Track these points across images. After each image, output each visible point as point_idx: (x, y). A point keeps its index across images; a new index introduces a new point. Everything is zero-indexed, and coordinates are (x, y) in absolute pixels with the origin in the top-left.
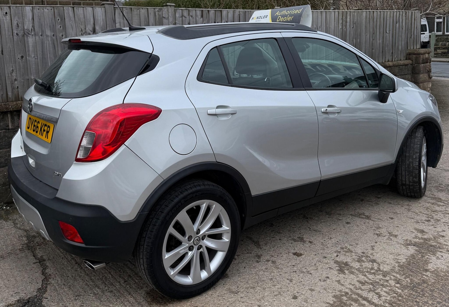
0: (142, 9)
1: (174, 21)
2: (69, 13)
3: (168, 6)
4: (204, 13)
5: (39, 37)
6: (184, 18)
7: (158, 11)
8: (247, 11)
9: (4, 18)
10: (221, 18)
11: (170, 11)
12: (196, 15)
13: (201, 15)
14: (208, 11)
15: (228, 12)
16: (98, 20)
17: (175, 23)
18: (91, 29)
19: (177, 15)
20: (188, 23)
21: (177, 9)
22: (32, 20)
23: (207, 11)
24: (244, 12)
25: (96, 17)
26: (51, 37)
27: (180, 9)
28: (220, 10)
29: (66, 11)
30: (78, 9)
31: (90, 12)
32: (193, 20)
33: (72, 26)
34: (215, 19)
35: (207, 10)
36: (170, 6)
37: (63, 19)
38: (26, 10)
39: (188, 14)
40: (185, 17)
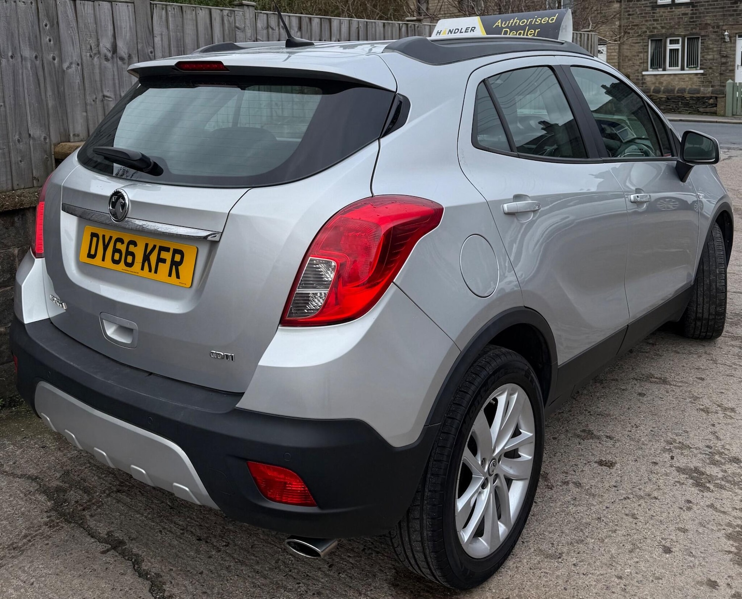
0: (201, 9)
1: (254, 35)
2: (66, 12)
3: (245, 7)
4: (304, 23)
5: (8, 61)
6: (270, 30)
7: (227, 15)
8: (370, 22)
11: (247, 15)
12: (290, 26)
13: (298, 25)
15: (340, 23)
16: (121, 28)
18: (109, 46)
19: (259, 25)
21: (258, 13)
24: (365, 23)
25: (118, 23)
26: (32, 61)
27: (264, 14)
28: (328, 19)
30: (83, 5)
31: (106, 11)
33: (72, 38)
34: (321, 35)
35: (308, 18)
36: (248, 6)
37: (55, 22)
39: (277, 24)
40: (272, 29)
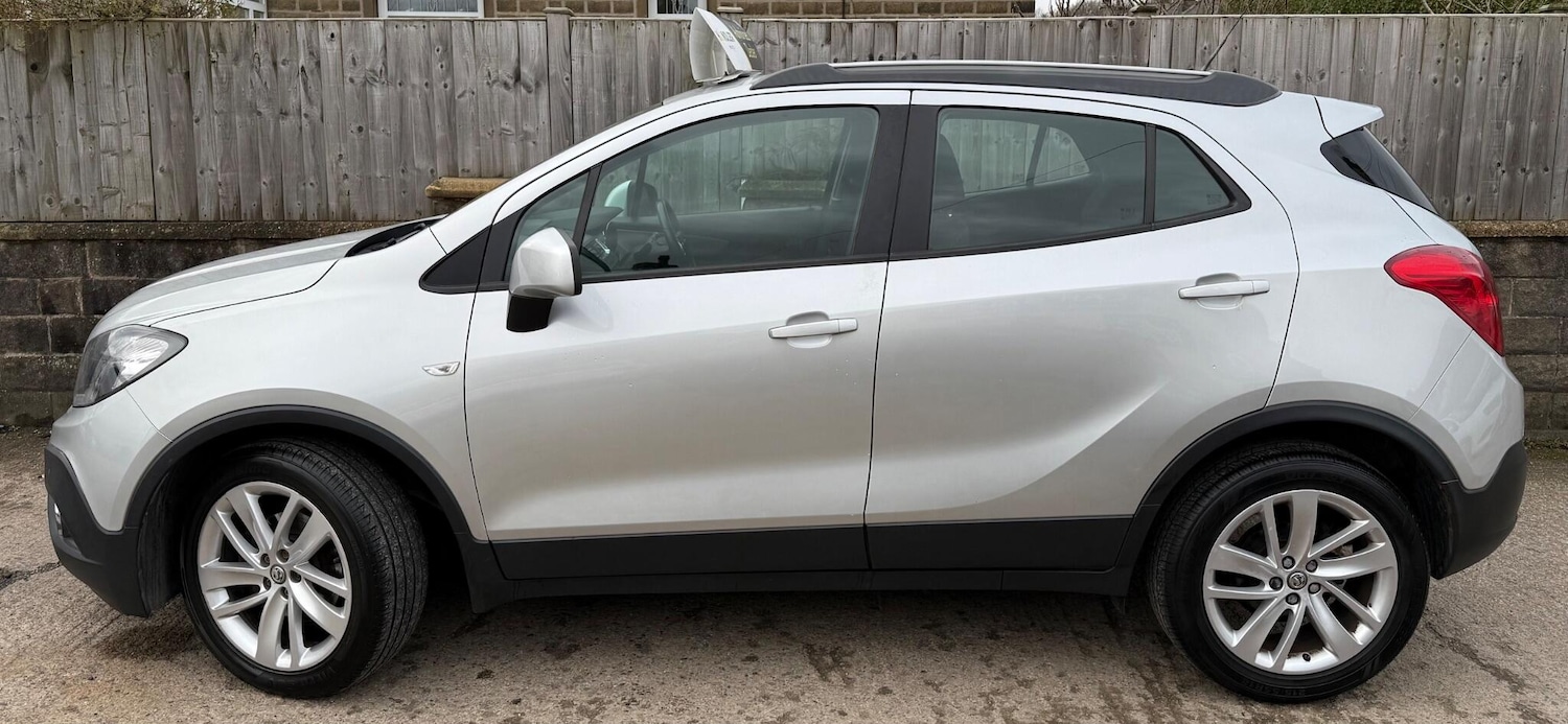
2: (461, 36)
4: (836, 36)
5: (396, 88)
6: (768, 45)
9: (328, 46)
10: (892, 44)
12: (809, 38)
14: (851, 25)
15: (920, 28)
16: (528, 49)
18: (510, 72)
20: (782, 58)
22: (383, 52)
23: (845, 27)
24: (983, 24)
25: (524, 45)
26: (421, 89)
27: (758, 22)
28: (892, 23)
29: (455, 32)
30: (483, 26)
31: (510, 32)
32: (799, 50)
33: (467, 64)
34: (872, 49)
35: (847, 23)
38: (370, 29)
39: (782, 36)
40: (773, 43)
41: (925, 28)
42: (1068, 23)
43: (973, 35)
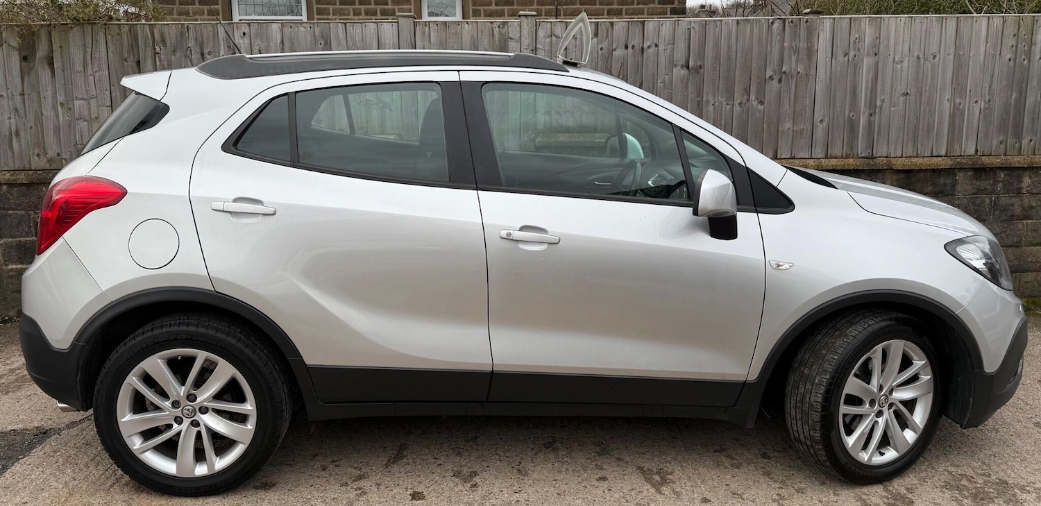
0: (467, 23)
1: (532, 45)
2: (337, 33)
3: (522, 17)
4: (602, 29)
6: (554, 38)
7: (499, 27)
8: (709, 21)
9: (241, 41)
10: (641, 36)
11: (525, 26)
13: (594, 31)
14: (612, 24)
15: (660, 25)
17: (534, 49)
19: (541, 34)
21: (540, 22)
22: (281, 45)
23: (608, 25)
24: (704, 22)
27: (547, 22)
28: (641, 22)
29: (333, 30)
30: (353, 26)
31: (372, 30)
34: (627, 40)
35: (610, 22)
36: (526, 16)
37: (329, 42)
38: (271, 29)
39: (563, 32)
40: (558, 37)
41: (664, 25)
42: (763, 21)
43: (697, 30)
